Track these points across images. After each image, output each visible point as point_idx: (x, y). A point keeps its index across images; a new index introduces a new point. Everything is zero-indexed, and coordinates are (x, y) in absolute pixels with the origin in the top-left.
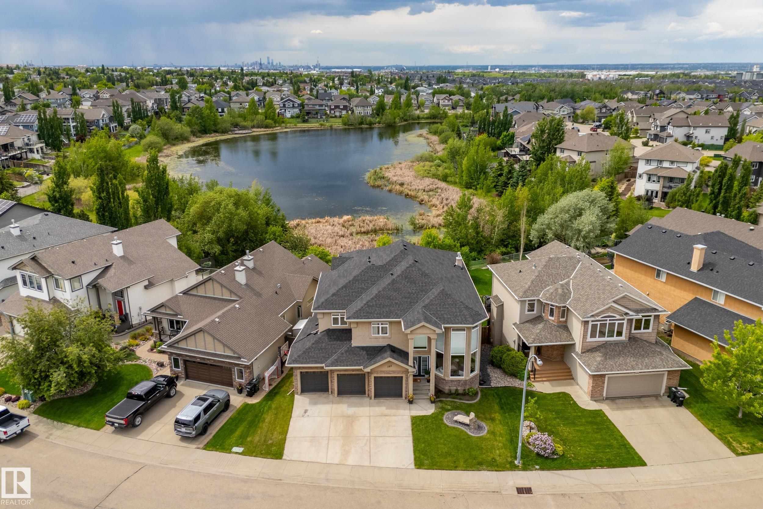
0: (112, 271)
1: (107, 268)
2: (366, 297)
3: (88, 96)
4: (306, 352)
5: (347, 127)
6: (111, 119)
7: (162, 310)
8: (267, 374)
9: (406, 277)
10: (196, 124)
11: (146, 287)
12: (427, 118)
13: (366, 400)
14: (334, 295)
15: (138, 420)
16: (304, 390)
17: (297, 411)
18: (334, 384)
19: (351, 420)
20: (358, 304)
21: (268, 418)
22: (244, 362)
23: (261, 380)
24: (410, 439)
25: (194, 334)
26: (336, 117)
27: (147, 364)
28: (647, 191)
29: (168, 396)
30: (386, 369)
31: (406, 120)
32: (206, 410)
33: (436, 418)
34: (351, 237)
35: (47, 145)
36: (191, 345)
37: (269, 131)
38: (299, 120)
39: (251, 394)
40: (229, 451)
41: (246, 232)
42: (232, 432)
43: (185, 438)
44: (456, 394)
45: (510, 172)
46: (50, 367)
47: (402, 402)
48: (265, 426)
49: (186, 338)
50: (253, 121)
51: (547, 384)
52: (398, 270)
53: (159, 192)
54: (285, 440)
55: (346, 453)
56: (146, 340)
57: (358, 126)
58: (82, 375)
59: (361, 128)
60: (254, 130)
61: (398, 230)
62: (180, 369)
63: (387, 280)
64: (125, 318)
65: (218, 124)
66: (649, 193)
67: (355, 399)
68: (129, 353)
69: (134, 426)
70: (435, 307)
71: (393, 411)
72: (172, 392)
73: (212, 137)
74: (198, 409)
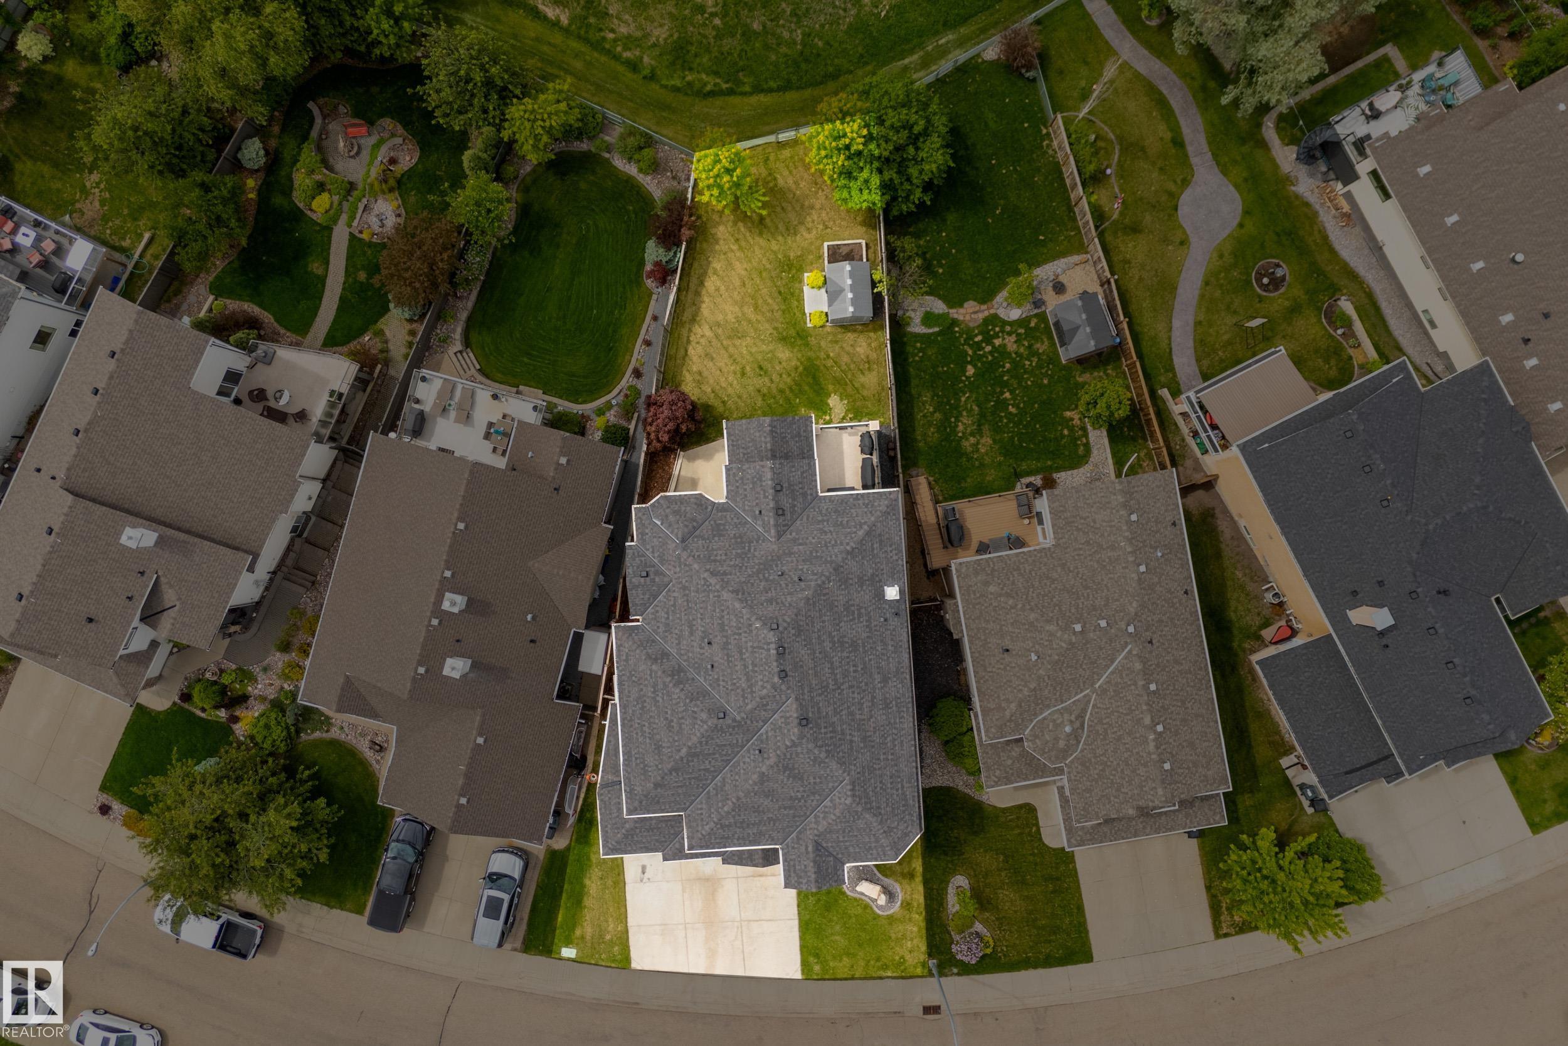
9: (786, 768)
17: (631, 868)
19: (711, 884)
21: (593, 886)
24: (795, 924)
27: (351, 739)
40: (555, 954)
42: (550, 916)
48: (592, 904)
54: (628, 932)
55: (712, 955)
70: (834, 836)
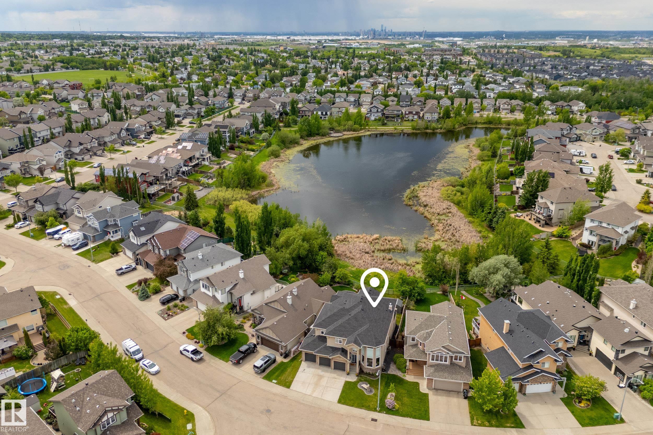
0: (238, 286)
1: (236, 285)
2: (336, 324)
3: (239, 95)
4: (308, 344)
5: (415, 131)
6: (251, 127)
7: (256, 311)
8: (293, 350)
10: (305, 130)
11: (252, 294)
12: (484, 123)
13: (330, 370)
14: (323, 321)
15: (241, 361)
16: (306, 360)
17: (301, 369)
18: (318, 360)
19: (321, 377)
20: (331, 327)
21: (289, 370)
22: (283, 344)
23: (290, 352)
24: (341, 391)
25: (266, 328)
26: (409, 120)
27: (248, 334)
28: (589, 241)
29: (254, 352)
30: (338, 358)
31: (465, 125)
32: (265, 363)
33: (355, 383)
34: (372, 254)
35: (213, 154)
36: (264, 332)
37: (355, 134)
38: (380, 123)
39: (285, 357)
40: (271, 381)
41: (307, 255)
42: (274, 373)
43: (256, 373)
44: (369, 374)
45: (495, 213)
46: (212, 334)
47: (344, 373)
48: (287, 373)
49: (262, 329)
50: (345, 125)
51: (413, 377)
52: (353, 313)
53: (267, 224)
54: (292, 381)
55: (314, 391)
56: (249, 320)
57: (423, 131)
58: (223, 339)
59: (427, 133)
60: (345, 133)
61: (405, 250)
62: (259, 340)
63: (347, 318)
64: (241, 308)
65: (321, 129)
66: (591, 243)
67: (325, 368)
68: (241, 327)
69: (239, 363)
71: (339, 377)
72: (255, 351)
73: (315, 140)
74: (263, 362)
